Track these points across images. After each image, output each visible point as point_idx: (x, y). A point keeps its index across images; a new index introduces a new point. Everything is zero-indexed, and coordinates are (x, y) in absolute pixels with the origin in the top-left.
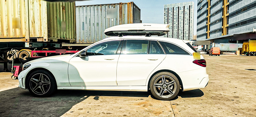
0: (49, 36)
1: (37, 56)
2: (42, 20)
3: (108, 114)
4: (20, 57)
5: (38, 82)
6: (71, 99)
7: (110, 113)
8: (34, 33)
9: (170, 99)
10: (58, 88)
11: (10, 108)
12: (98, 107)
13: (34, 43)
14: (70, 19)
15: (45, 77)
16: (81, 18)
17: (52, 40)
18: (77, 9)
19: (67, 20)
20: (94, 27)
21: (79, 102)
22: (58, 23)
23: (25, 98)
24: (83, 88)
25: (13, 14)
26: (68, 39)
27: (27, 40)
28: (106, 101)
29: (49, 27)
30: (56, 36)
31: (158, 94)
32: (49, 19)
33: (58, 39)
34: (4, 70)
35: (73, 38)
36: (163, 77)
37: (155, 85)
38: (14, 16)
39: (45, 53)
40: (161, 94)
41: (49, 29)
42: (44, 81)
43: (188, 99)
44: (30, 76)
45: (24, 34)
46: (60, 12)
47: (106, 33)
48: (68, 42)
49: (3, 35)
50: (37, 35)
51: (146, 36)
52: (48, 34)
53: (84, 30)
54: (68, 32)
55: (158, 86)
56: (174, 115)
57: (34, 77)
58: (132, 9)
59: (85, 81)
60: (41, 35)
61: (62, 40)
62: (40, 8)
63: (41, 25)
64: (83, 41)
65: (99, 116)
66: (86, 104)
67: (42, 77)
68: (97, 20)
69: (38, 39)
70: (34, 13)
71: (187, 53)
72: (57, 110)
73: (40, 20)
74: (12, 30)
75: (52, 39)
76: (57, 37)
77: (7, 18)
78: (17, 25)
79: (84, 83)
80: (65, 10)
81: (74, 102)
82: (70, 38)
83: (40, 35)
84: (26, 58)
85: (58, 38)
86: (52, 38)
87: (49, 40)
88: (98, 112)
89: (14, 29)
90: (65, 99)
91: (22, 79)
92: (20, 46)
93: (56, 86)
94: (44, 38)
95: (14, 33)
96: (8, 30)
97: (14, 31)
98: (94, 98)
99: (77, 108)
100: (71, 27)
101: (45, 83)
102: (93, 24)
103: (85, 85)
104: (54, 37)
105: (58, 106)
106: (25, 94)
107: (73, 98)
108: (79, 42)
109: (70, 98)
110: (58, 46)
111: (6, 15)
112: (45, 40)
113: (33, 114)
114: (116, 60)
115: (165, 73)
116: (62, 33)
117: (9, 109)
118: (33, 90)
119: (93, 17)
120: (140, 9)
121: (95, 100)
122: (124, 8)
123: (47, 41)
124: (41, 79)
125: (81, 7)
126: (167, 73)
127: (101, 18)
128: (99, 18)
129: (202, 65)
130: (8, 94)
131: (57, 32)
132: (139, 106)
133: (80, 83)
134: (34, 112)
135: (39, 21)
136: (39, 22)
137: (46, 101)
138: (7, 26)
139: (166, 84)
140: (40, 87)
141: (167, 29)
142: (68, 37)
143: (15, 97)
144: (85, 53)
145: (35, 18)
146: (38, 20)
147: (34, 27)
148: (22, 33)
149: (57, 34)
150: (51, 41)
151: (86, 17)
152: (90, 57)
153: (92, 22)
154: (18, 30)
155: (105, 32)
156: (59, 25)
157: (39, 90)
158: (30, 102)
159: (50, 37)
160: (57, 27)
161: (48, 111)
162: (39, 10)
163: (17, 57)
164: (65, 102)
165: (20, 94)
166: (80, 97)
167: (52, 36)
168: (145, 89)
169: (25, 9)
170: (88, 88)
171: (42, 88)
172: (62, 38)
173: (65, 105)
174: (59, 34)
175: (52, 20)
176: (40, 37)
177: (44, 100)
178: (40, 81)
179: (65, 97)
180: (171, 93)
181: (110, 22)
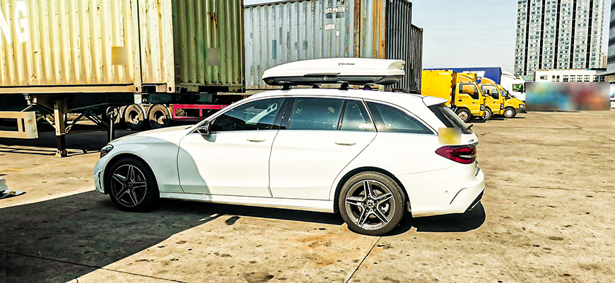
0: (178, 80)
2: (164, 48)
3: (223, 256)
4: (151, 118)
5: (126, 182)
6: (182, 219)
7: (228, 255)
8: (151, 73)
10: (162, 196)
11: (63, 231)
12: (219, 240)
13: (151, 95)
14: (229, 39)
15: (137, 173)
17: (186, 89)
18: (247, 13)
19: (222, 43)
21: (191, 226)
22: (200, 51)
23: (102, 213)
24: (206, 198)
25: (111, 35)
26: (224, 84)
27: (137, 88)
28: (244, 229)
29: (177, 62)
30: (194, 81)
31: (356, 221)
32: (177, 47)
33: (199, 86)
35: (236, 81)
36: (366, 182)
37: (348, 200)
38: (114, 41)
39: (198, 111)
40: (362, 221)
41: (178, 67)
42: (136, 180)
43: (423, 235)
45: (131, 76)
46: (204, 26)
48: (226, 89)
49: (96, 78)
50: (156, 79)
51: (341, 89)
52: (175, 77)
53: (275, 59)
54: (223, 69)
56: (357, 269)
57: (117, 173)
58: (384, 6)
59: (208, 185)
60: (163, 78)
62: (160, 21)
63: (162, 58)
65: (203, 259)
66: (202, 232)
67: (133, 172)
68: (304, 36)
69: (157, 86)
70: (148, 33)
71: (427, 131)
72: (138, 241)
73: (161, 47)
74: (110, 67)
75: (185, 87)
76: (197, 82)
77: (101, 43)
78: (118, 56)
79: (207, 187)
80: (218, 21)
82: (230, 81)
83: (161, 79)
84: (163, 120)
85: (200, 84)
86: (185, 84)
87: (177, 89)
88: (209, 249)
89: (113, 66)
90: (171, 217)
91: (99, 173)
93: (158, 192)
94: (169, 86)
95: (114, 75)
96: (104, 67)
97: (114, 71)
98: (227, 221)
99: (177, 239)
100: (233, 58)
101: (137, 185)
102: (296, 44)
103: (209, 192)
104: (190, 82)
105: (147, 233)
109: (182, 216)
110: (207, 99)
111: (100, 37)
112: (170, 89)
114: (268, 143)
115: (370, 174)
116: (209, 69)
117: (59, 232)
118: (118, 197)
119: (295, 29)
120: (411, 4)
121: (225, 225)
122: (366, 3)
123: (173, 91)
124: (129, 176)
126: (374, 175)
127: (312, 31)
128: (308, 30)
129: (458, 159)
131: (197, 71)
133: (200, 187)
134: (97, 241)
135: (159, 48)
136: (159, 52)
138: (102, 59)
139: (373, 199)
140: (129, 192)
142: (223, 80)
143: (87, 208)
145: (152, 43)
146: (157, 47)
147: (149, 62)
148: (129, 76)
149: (198, 75)
150: (184, 90)
151: (281, 29)
153: (294, 39)
154: (121, 68)
155: (264, 77)
156: (201, 56)
157: (127, 197)
158: (104, 221)
159: (181, 83)
160: (197, 59)
162: (158, 26)
163: (146, 118)
164: (167, 224)
166: (200, 217)
167: (186, 80)
168: (328, 207)
169: (132, 24)
170: (215, 199)
171: (131, 193)
172: (210, 83)
174: (202, 74)
175: (186, 46)
176: (161, 82)
177: (131, 216)
178: (129, 180)
179: (175, 213)
180: (384, 219)
181: (334, 37)
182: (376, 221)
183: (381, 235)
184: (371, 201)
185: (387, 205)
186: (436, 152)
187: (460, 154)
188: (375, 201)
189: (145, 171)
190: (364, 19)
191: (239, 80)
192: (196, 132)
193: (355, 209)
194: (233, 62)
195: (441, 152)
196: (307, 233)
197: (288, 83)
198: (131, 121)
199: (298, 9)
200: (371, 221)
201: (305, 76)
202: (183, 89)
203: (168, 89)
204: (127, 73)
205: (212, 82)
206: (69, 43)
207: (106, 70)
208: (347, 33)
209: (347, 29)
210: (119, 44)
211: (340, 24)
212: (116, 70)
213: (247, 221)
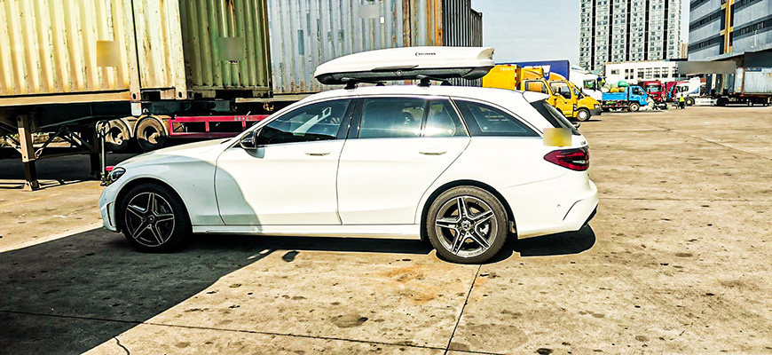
0: (190, 83)
1: (185, 131)
2: (169, 41)
3: (295, 298)
4: (140, 135)
5: (147, 215)
6: (225, 258)
7: (302, 298)
8: (152, 75)
9: (479, 260)
10: (195, 230)
11: (73, 281)
12: (282, 280)
13: (154, 104)
14: (250, 28)
15: (160, 202)
16: (294, 20)
17: (201, 94)
19: (243, 34)
20: (333, 43)
21: (240, 267)
22: (215, 44)
23: (117, 256)
24: (255, 230)
25: (96, 26)
26: (247, 87)
27: (134, 95)
28: (309, 265)
29: (188, 59)
30: (210, 83)
31: (449, 247)
33: (217, 91)
35: (261, 83)
36: (460, 199)
37: (438, 223)
38: (100, 34)
41: (189, 65)
42: (159, 212)
43: (533, 260)
44: (124, 200)
45: (126, 79)
46: (218, 11)
47: (320, 78)
48: (248, 94)
49: (76, 83)
50: (160, 82)
52: (187, 79)
53: (303, 54)
54: (245, 67)
55: (450, 226)
56: (466, 304)
57: (133, 203)
59: (258, 213)
60: (169, 81)
61: (231, 91)
62: (162, 6)
63: (167, 54)
64: (302, 85)
65: (272, 304)
66: (257, 272)
67: (155, 201)
68: (339, 24)
69: (162, 92)
70: (146, 22)
71: (532, 133)
72: (178, 288)
73: (165, 40)
74: (96, 70)
75: (199, 92)
76: (214, 85)
77: (81, 37)
78: (106, 53)
79: (256, 216)
80: (235, 5)
81: (229, 265)
82: (254, 82)
83: (166, 83)
84: (156, 138)
85: (217, 88)
86: (199, 89)
87: (189, 94)
88: (274, 292)
89: (100, 68)
90: (210, 256)
91: (108, 206)
92: (123, 109)
93: (189, 225)
94: (178, 90)
95: (101, 79)
96: (87, 69)
97: (101, 74)
98: (284, 258)
99: (228, 282)
100: (255, 53)
101: (162, 218)
102: (329, 34)
103: (259, 222)
104: (204, 84)
105: (186, 278)
106: (117, 245)
107: (231, 256)
108: (292, 88)
109: (223, 255)
110: (223, 107)
111: (80, 28)
112: (180, 95)
113: (120, 296)
114: (334, 156)
115: (465, 189)
116: (228, 70)
117: (68, 283)
118: (135, 235)
121: (283, 262)
123: (185, 97)
124: (150, 208)
126: (470, 190)
127: (350, 18)
128: (344, 17)
129: (571, 166)
130: (79, 245)
131: (213, 71)
132: (387, 280)
133: (246, 216)
134: (123, 290)
135: (162, 42)
136: (163, 46)
137: (162, 263)
138: (83, 58)
139: (469, 220)
140: (150, 228)
142: (246, 82)
143: (93, 251)
144: (253, 140)
145: (152, 36)
146: (160, 40)
147: (150, 60)
148: (122, 79)
149: (214, 77)
150: (198, 96)
151: (308, 16)
153: (326, 29)
154: (111, 71)
155: (317, 74)
156: (216, 52)
157: (148, 234)
158: (123, 266)
159: (194, 87)
160: (212, 56)
161: (157, 288)
162: (159, 13)
163: (132, 136)
164: (208, 265)
165: (110, 243)
166: (249, 254)
167: (200, 82)
168: (414, 233)
169: (124, 11)
170: (267, 231)
171: (154, 229)
172: (229, 86)
173: (205, 272)
174: (219, 74)
175: (197, 38)
176: (167, 87)
177: (158, 259)
178: (150, 213)
179: (213, 251)
180: (484, 243)
181: (377, 25)
182: (474, 246)
183: (481, 263)
184: (467, 222)
185: (487, 226)
186: (544, 158)
187: (572, 160)
188: (472, 222)
189: (172, 199)
190: (415, 1)
191: (265, 81)
192: (238, 146)
193: (446, 233)
194: (256, 58)
195: (550, 157)
196: (390, 266)
197: (352, 80)
198: (112, 142)
200: (466, 247)
201: (373, 71)
202: (196, 95)
203: (177, 95)
204: (119, 75)
205: (232, 85)
206: (36, 37)
207: (90, 73)
209: (394, 14)
210: (107, 37)
211: (385, 8)
212: (104, 72)
213: (309, 256)
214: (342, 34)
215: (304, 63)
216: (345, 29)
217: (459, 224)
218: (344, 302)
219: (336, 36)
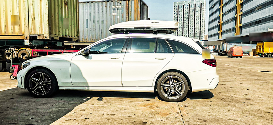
0: (50, 33)
1: (38, 55)
2: (42, 16)
3: (111, 115)
4: (20, 56)
5: (39, 82)
6: (73, 100)
7: (114, 115)
8: (35, 29)
9: (178, 100)
10: (60, 88)
12: (102, 108)
13: (34, 41)
14: (73, 15)
15: (45, 76)
16: (85, 15)
17: (54, 38)
18: (80, 5)
19: (70, 17)
20: (99, 25)
21: (81, 103)
22: (60, 19)
23: (25, 99)
24: (86, 89)
25: (11, 9)
26: (71, 37)
27: (26, 37)
28: (110, 102)
29: (50, 24)
30: (58, 34)
31: (166, 95)
32: (50, 15)
33: (60, 37)
34: (2, 69)
36: (171, 77)
37: (162, 86)
38: (13, 12)
39: (46, 52)
40: (169, 95)
41: (50, 26)
42: (44, 81)
43: (197, 101)
44: (29, 76)
45: (23, 31)
46: (62, 7)
47: (111, 31)
48: (70, 40)
50: (38, 32)
51: (154, 34)
53: (88, 28)
54: (70, 30)
55: (166, 87)
56: (182, 117)
57: (33, 77)
58: (140, 6)
59: (88, 81)
60: (42, 32)
61: (65, 38)
62: (41, 3)
63: (41, 22)
64: (87, 39)
65: (103, 117)
66: (89, 105)
67: (43, 76)
68: (102, 18)
69: (38, 36)
70: (34, 9)
71: (196, 53)
72: (57, 111)
73: (41, 16)
74: (10, 26)
75: (53, 37)
76: (59, 35)
77: (5, 13)
78: (16, 20)
79: (87, 83)
80: (68, 6)
81: (76, 102)
82: (73, 35)
83: (40, 32)
84: (26, 58)
85: (60, 36)
86: (53, 36)
87: (50, 37)
88: (101, 113)
89: (12, 26)
90: (66, 99)
91: (21, 78)
92: (19, 44)
93: (57, 86)
94: (45, 36)
95: (12, 30)
96: (6, 26)
97: (12, 28)
98: (98, 99)
99: (79, 109)
100: (74, 25)
101: (45, 83)
102: (98, 21)
103: (88, 85)
104: (55, 34)
105: (59, 107)
106: (24, 94)
107: (75, 99)
108: (83, 40)
109: (72, 99)
110: (60, 44)
111: (4, 10)
112: (46, 37)
113: (33, 115)
114: (121, 59)
115: (172, 73)
116: (64, 30)
117: (6, 109)
118: (33, 90)
119: (97, 14)
120: (148, 7)
121: (98, 101)
122: (131, 4)
123: (48, 38)
124: (41, 79)
125: (84, 3)
126: (175, 73)
127: (106, 16)
128: (104, 15)
129: (212, 65)
130: (6, 94)
131: (59, 29)
132: (145, 108)
133: (83, 82)
134: (33, 112)
135: (40, 17)
137: (47, 102)
138: (5, 22)
140: (40, 87)
141: (176, 27)
142: (70, 35)
143: (13, 97)
144: (88, 52)
145: (35, 14)
146: (39, 16)
147: (34, 24)
149: (59, 32)
150: (53, 38)
151: (90, 14)
152: (93, 56)
153: (97, 19)
154: (17, 27)
155: (109, 29)
156: (60, 22)
157: (39, 90)
158: (29, 102)
160: (59, 24)
161: (48, 111)
162: (39, 5)
163: (16, 56)
164: (67, 102)
165: (19, 94)
166: (82, 98)
168: (152, 90)
169: (24, 4)
170: (91, 89)
171: (42, 88)
172: (64, 36)
173: (67, 106)
174: (61, 31)
175: (54, 16)
176: (41, 34)
177: (44, 100)
178: (40, 81)
179: (67, 97)
180: (179, 94)
181: (116, 19)
182: (175, 95)
184: (173, 86)
185: (180, 87)
186: (202, 62)
187: (211, 62)
188: (175, 86)
189: (51, 75)
190: (130, 11)
191: (77, 35)
192: (81, 54)
193: (164, 90)
194: (74, 26)
195: (204, 62)
196: (142, 103)
197: (127, 31)
199: (99, 5)
201: (134, 28)
202: (52, 38)
203: (45, 38)
204: (20, 29)
205: (65, 35)
207: (8, 27)
208: (123, 17)
209: (123, 15)
210: (16, 13)
211: (119, 13)
212: (14, 28)
213: (108, 99)
214: (103, 21)
215: (88, 31)
216: (104, 20)
217: (170, 86)
218: (133, 116)
219: (100, 22)
